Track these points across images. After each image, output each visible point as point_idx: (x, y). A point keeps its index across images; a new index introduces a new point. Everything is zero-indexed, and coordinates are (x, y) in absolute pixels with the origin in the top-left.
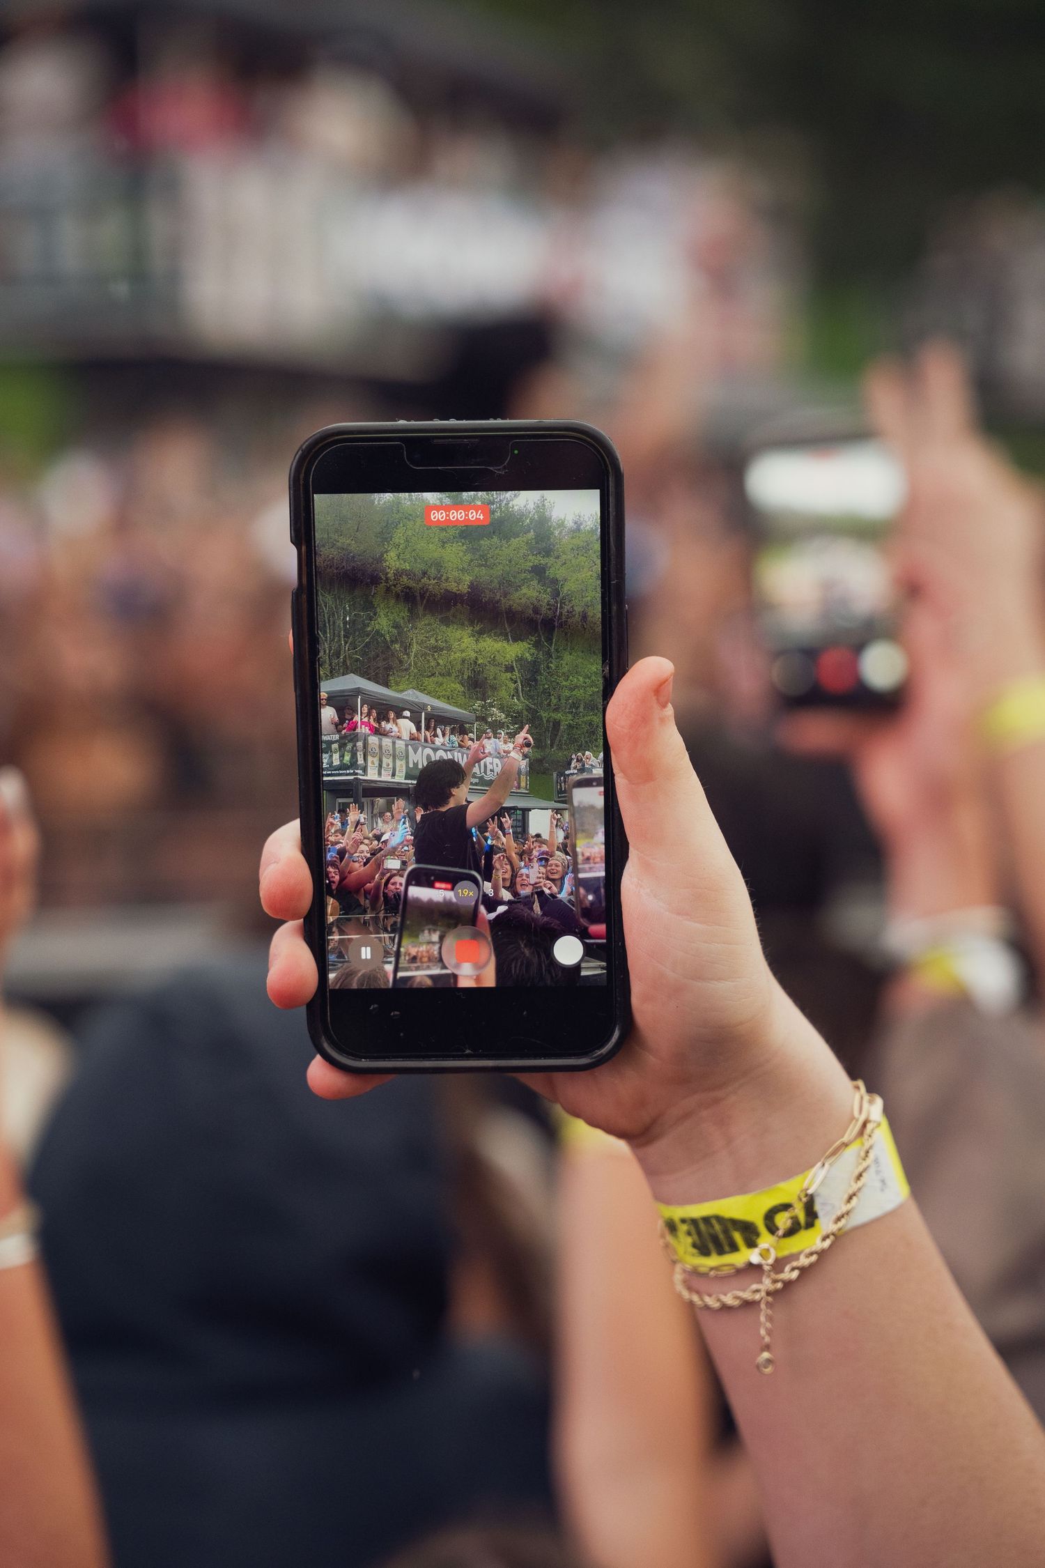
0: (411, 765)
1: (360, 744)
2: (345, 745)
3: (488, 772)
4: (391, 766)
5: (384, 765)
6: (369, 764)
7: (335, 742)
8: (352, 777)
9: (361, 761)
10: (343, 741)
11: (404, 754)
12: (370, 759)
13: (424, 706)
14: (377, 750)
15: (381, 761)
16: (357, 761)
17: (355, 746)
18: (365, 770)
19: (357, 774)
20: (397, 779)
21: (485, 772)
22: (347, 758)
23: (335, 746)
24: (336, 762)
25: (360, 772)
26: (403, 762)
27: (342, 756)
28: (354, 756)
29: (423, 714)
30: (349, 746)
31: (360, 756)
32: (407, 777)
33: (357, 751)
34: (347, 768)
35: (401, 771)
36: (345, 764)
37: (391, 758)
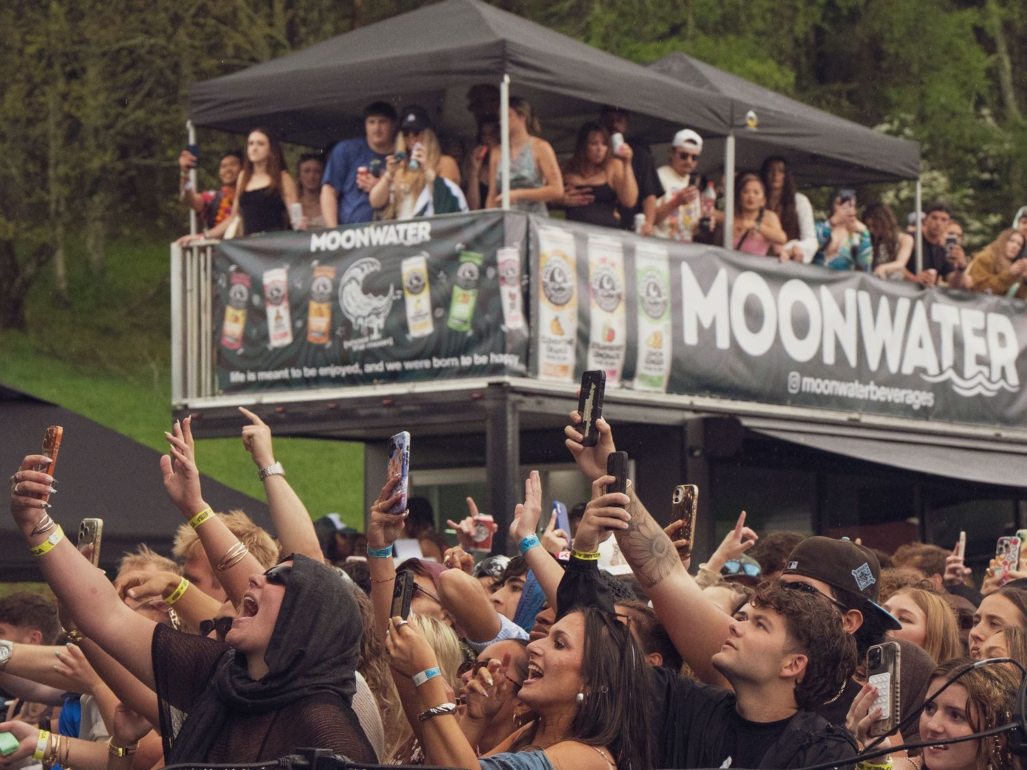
0: (691, 338)
1: (509, 256)
2: (453, 260)
3: (970, 367)
4: (620, 339)
5: (597, 336)
6: (546, 328)
7: (416, 249)
8: (481, 383)
9: (514, 320)
10: (446, 246)
11: (666, 297)
12: (546, 312)
14: (570, 280)
15: (584, 319)
16: (501, 318)
17: (492, 262)
18: (528, 352)
19: (499, 369)
20: (639, 390)
21: (958, 367)
22: (462, 309)
23: (415, 266)
24: (421, 327)
25: (511, 360)
26: (663, 326)
27: (442, 303)
28: (488, 300)
30: (470, 265)
31: (510, 295)
32: (675, 385)
33: (499, 279)
34: (465, 347)
35: (654, 361)
36: (453, 333)
37: (621, 311)
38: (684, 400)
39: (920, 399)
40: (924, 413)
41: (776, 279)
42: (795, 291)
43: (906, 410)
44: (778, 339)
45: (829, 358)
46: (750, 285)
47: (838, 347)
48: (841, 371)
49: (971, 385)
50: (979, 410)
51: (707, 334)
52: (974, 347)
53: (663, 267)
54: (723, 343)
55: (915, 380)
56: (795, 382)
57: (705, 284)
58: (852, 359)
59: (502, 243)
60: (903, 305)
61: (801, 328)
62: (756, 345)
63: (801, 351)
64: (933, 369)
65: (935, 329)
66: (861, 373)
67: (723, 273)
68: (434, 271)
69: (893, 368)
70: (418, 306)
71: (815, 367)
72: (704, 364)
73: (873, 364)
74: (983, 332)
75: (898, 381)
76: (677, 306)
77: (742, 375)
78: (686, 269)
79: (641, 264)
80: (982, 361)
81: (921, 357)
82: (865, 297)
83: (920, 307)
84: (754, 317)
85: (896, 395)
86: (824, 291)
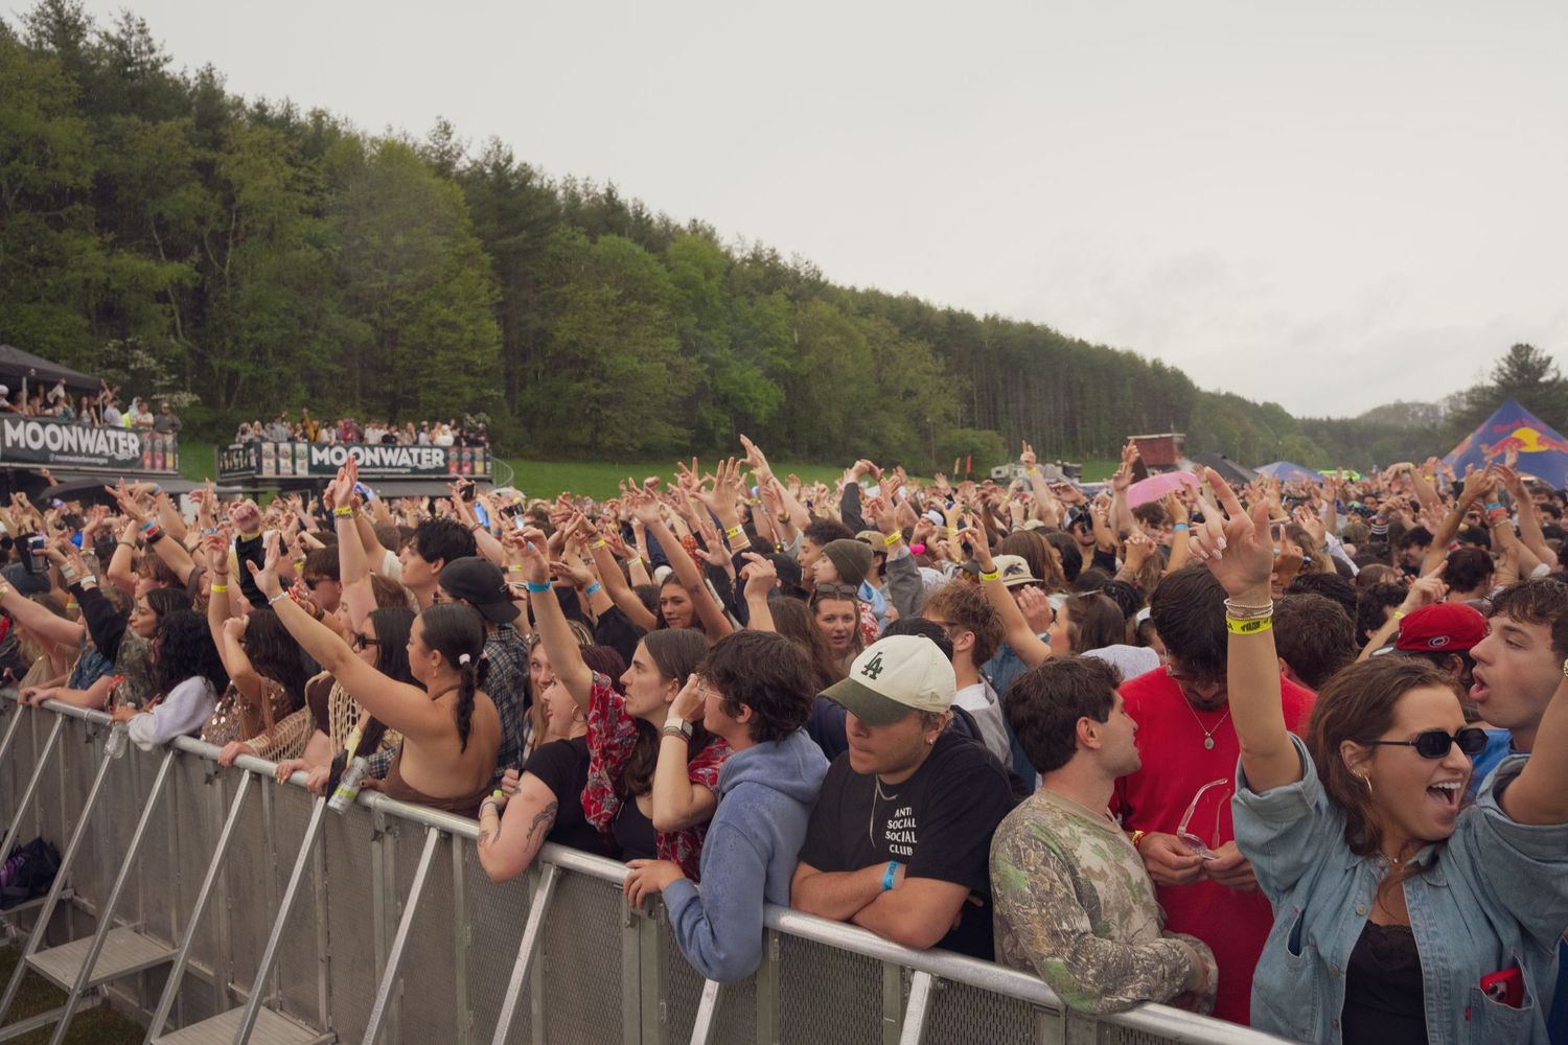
0: (9, 444)
3: (121, 450)
13: (25, 370)
21: (117, 450)
29: (24, 380)
32: (3, 459)
38: (7, 464)
39: (105, 461)
40: (104, 465)
41: (44, 425)
42: (52, 427)
43: (97, 465)
44: (45, 444)
45: (66, 449)
46: (34, 426)
47: (70, 446)
48: (70, 452)
49: (122, 456)
50: (126, 463)
51: (16, 444)
52: (122, 444)
54: (22, 445)
55: (101, 455)
56: (52, 457)
57: (15, 426)
58: (75, 448)
60: (95, 431)
61: (54, 440)
62: (36, 446)
63: (54, 447)
64: (107, 451)
65: (108, 439)
66: (79, 453)
67: (22, 423)
69: (91, 451)
71: (61, 452)
72: (16, 453)
73: (84, 450)
74: (126, 439)
75: (94, 455)
77: (30, 455)
80: (126, 448)
81: (102, 447)
82: (80, 429)
83: (102, 432)
84: (35, 437)
85: (93, 460)
86: (64, 428)
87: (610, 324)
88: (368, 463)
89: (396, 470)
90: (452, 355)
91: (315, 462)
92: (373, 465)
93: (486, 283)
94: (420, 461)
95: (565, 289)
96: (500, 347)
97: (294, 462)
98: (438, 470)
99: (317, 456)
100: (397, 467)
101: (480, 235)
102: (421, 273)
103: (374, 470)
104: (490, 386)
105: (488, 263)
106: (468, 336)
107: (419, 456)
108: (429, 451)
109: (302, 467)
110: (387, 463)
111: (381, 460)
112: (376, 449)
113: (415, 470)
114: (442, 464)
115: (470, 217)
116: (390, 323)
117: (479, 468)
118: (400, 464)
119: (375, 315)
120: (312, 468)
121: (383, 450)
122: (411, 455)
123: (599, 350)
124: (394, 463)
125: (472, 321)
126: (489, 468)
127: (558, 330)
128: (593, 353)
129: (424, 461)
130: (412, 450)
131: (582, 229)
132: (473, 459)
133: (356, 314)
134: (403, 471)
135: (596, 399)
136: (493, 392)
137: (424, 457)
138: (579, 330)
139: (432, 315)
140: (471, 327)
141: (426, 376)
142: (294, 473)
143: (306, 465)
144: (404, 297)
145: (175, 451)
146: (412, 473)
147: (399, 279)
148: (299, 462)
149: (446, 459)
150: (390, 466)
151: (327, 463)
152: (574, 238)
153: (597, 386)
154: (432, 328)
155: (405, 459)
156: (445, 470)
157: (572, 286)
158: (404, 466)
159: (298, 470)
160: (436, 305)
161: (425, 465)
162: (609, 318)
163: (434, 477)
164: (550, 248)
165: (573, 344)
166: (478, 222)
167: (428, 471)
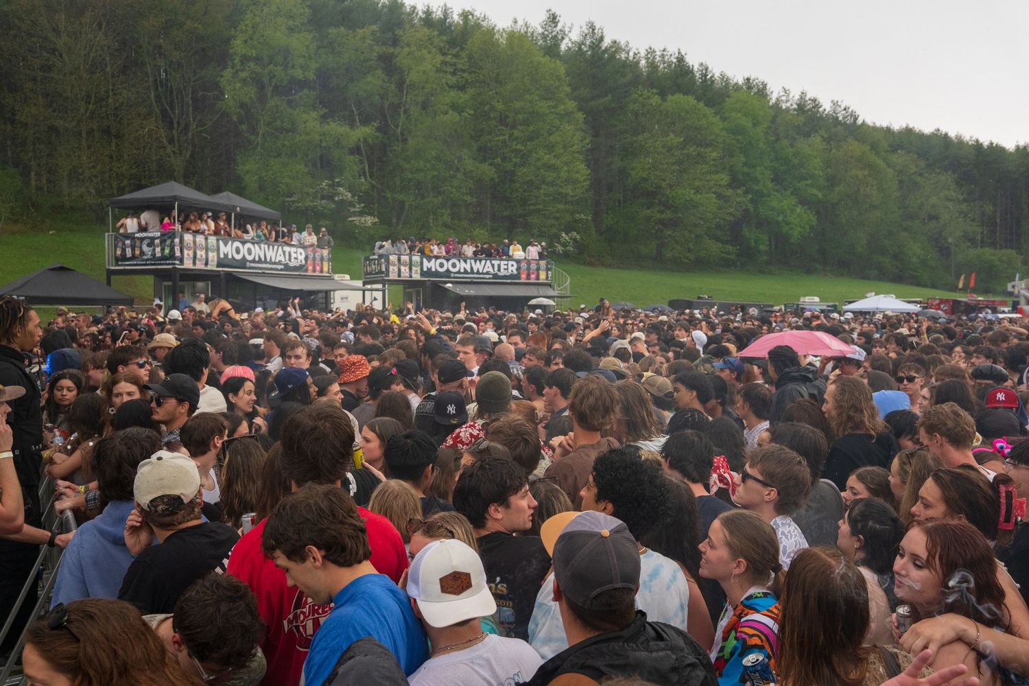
0: (222, 256)
1: (177, 240)
2: (165, 241)
3: (293, 260)
4: (204, 257)
5: (198, 256)
6: (185, 255)
7: (157, 238)
8: (171, 267)
9: (178, 254)
10: (163, 238)
11: (216, 247)
12: (186, 252)
13: (234, 208)
14: (192, 245)
15: (195, 253)
16: (175, 253)
17: (173, 241)
18: (181, 260)
19: (175, 264)
20: (209, 268)
21: (290, 260)
22: (167, 251)
23: (157, 241)
24: (158, 255)
25: (177, 262)
26: (215, 254)
27: (163, 250)
28: (172, 249)
29: (233, 214)
30: (168, 242)
31: (177, 250)
32: (218, 266)
33: (174, 245)
34: (167, 259)
35: (213, 261)
36: (165, 256)
37: (204, 251)
38: (221, 269)
39: (280, 267)
40: (281, 270)
41: (243, 243)
42: (248, 245)
43: (277, 270)
44: (244, 256)
45: (257, 259)
46: (237, 244)
47: (259, 256)
48: (260, 261)
49: (293, 263)
50: (295, 269)
51: (226, 255)
52: (294, 255)
53: (215, 242)
54: (230, 257)
55: (279, 263)
56: (248, 264)
57: (226, 245)
58: (263, 259)
59: (175, 238)
60: (276, 247)
61: (250, 253)
62: (238, 257)
63: (249, 258)
64: (283, 260)
65: (284, 252)
66: (266, 262)
67: (230, 242)
68: (161, 242)
69: (273, 260)
70: (158, 250)
71: (254, 261)
72: (226, 262)
73: (268, 260)
74: (296, 253)
75: (275, 263)
76: (218, 250)
77: (235, 263)
78: (220, 241)
79: (209, 241)
80: (296, 258)
81: (280, 258)
82: (266, 246)
83: (280, 248)
84: (238, 251)
85: (274, 266)
86: (256, 245)
87: (672, 164)
88: (462, 270)
89: (482, 276)
90: (551, 189)
91: (425, 269)
92: (466, 272)
93: (579, 135)
94: (499, 270)
95: (640, 137)
96: (588, 182)
97: (410, 269)
98: (512, 276)
99: (426, 264)
100: (483, 273)
101: (575, 99)
102: (531, 128)
103: (466, 276)
104: (580, 213)
105: (582, 120)
106: (564, 174)
107: (499, 266)
108: (506, 262)
109: (416, 273)
110: (475, 271)
111: (472, 268)
112: (468, 261)
113: (495, 276)
114: (515, 272)
115: (570, 85)
116: (509, 166)
117: (543, 275)
118: (485, 271)
119: (498, 160)
120: (423, 274)
121: (473, 261)
122: (493, 265)
123: (664, 184)
124: (481, 271)
125: (567, 164)
126: (550, 276)
127: (633, 169)
128: (659, 187)
129: (502, 270)
130: (493, 262)
131: (655, 91)
132: (538, 269)
133: (484, 160)
134: (488, 276)
135: (662, 222)
136: (582, 216)
137: (503, 267)
138: (650, 169)
139: (539, 159)
140: (566, 168)
141: (533, 205)
142: (411, 277)
143: (419, 271)
144: (519, 147)
145: (329, 260)
146: (493, 278)
147: (516, 133)
148: (414, 269)
149: (518, 269)
150: (478, 272)
151: (433, 270)
152: (649, 97)
153: (661, 212)
154: (539, 169)
155: (488, 268)
156: (518, 276)
157: (646, 135)
158: (487, 273)
159: (413, 275)
160: (541, 153)
161: (503, 273)
162: (672, 160)
163: (509, 281)
164: (631, 106)
165: (645, 180)
166: (574, 89)
167: (505, 277)
